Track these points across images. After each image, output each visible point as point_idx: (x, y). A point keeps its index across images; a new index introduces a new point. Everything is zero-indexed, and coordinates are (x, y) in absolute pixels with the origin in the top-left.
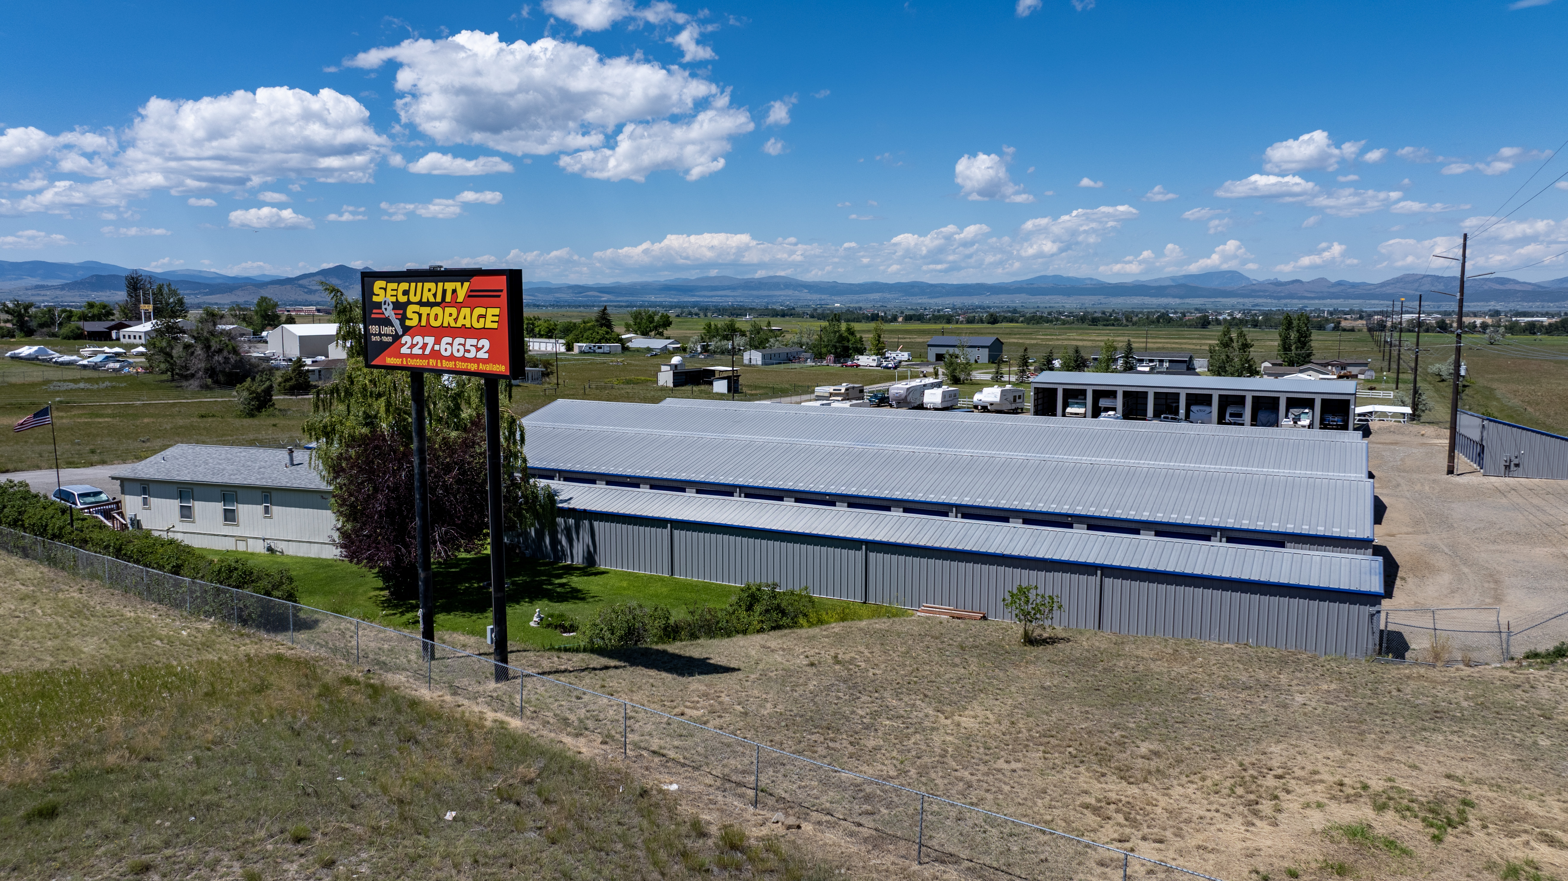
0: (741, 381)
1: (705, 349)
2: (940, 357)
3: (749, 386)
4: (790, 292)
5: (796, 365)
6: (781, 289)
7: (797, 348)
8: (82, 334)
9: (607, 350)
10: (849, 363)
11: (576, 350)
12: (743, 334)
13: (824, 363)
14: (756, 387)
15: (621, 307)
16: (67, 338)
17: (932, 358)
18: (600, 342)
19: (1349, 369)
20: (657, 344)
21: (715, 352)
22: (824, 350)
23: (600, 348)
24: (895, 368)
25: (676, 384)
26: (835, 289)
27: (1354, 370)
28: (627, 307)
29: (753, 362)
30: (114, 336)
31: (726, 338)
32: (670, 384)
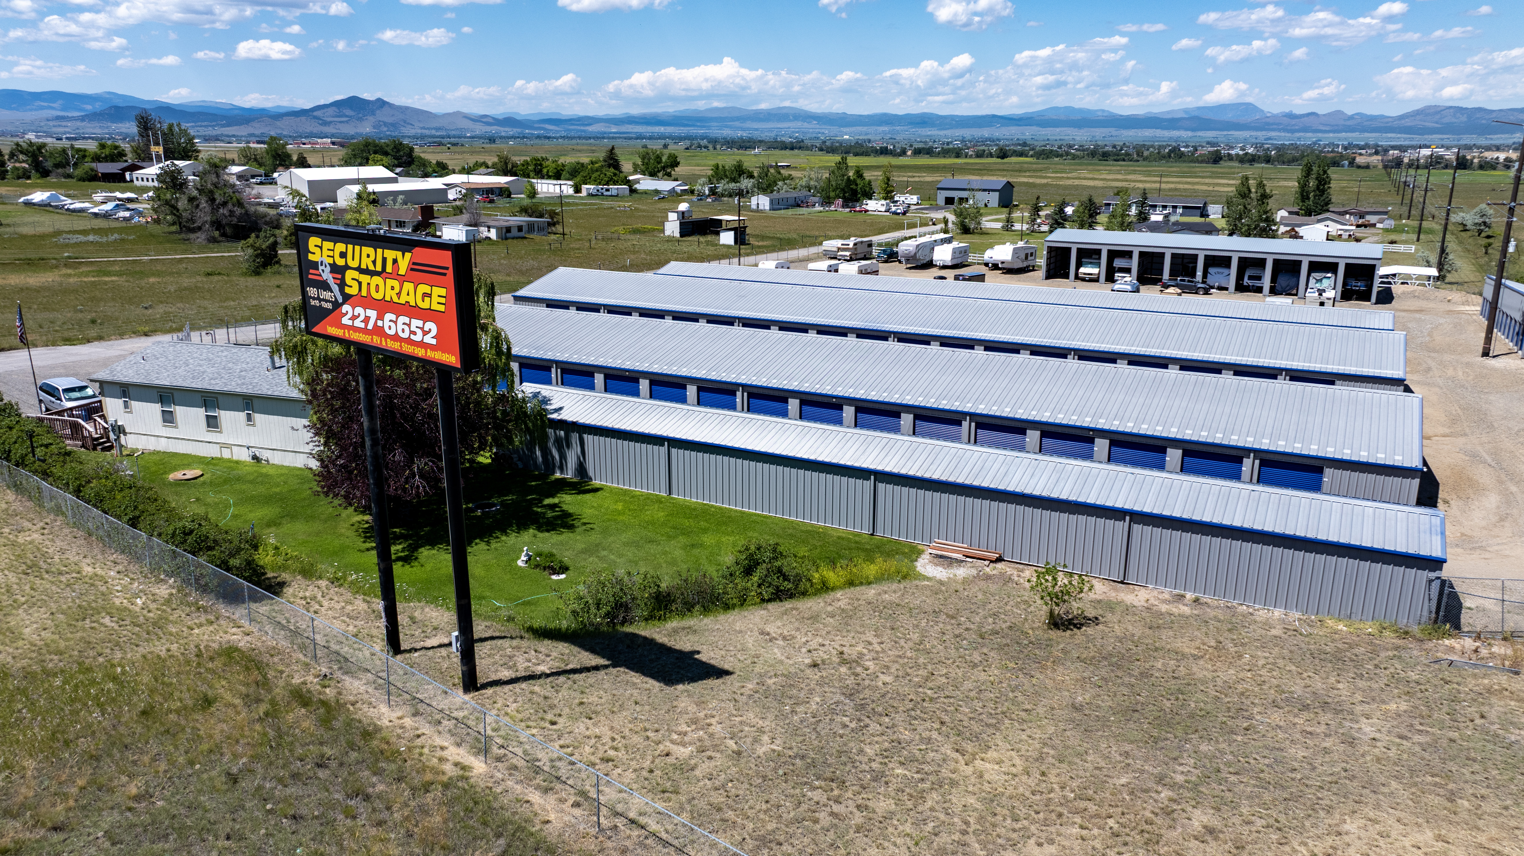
0: (748, 231)
1: (713, 192)
2: (949, 201)
3: (756, 236)
4: (799, 124)
5: (803, 211)
6: (790, 121)
7: (805, 192)
8: (96, 175)
9: (614, 192)
10: (858, 209)
11: (584, 193)
12: (751, 176)
13: (832, 208)
14: (763, 238)
15: (631, 138)
16: (82, 179)
17: (941, 201)
18: (607, 184)
19: (1368, 217)
20: (665, 185)
21: (723, 195)
22: (832, 194)
23: (607, 190)
24: (904, 213)
25: (682, 234)
26: (844, 120)
27: (1372, 219)
28: (637, 138)
29: (761, 207)
30: (128, 177)
31: (734, 180)
32: (677, 234)
